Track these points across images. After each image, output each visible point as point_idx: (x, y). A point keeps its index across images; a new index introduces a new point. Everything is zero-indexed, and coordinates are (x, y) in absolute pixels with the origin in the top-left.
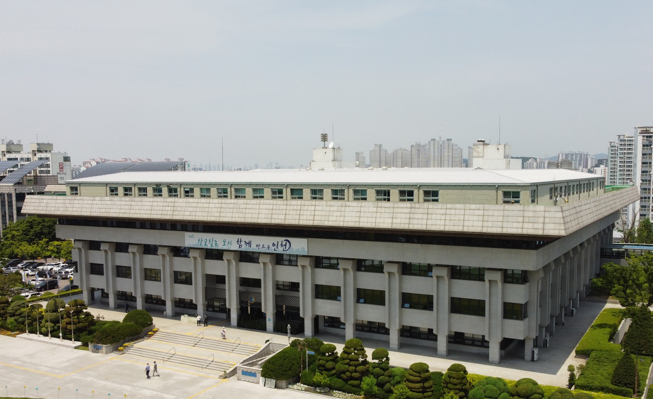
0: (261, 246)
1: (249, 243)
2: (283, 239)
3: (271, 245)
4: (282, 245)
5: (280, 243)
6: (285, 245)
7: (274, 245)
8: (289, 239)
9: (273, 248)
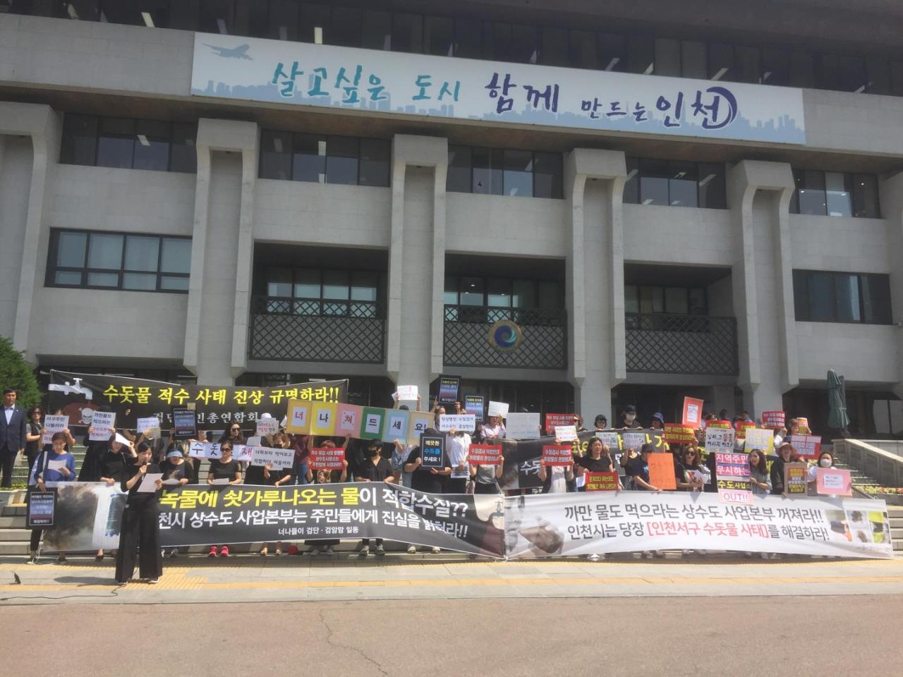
0: (605, 108)
1: (547, 95)
2: (703, 85)
3: (650, 106)
4: (698, 106)
5: (689, 100)
6: (715, 107)
7: (662, 103)
8: (731, 86)
9: (660, 116)
